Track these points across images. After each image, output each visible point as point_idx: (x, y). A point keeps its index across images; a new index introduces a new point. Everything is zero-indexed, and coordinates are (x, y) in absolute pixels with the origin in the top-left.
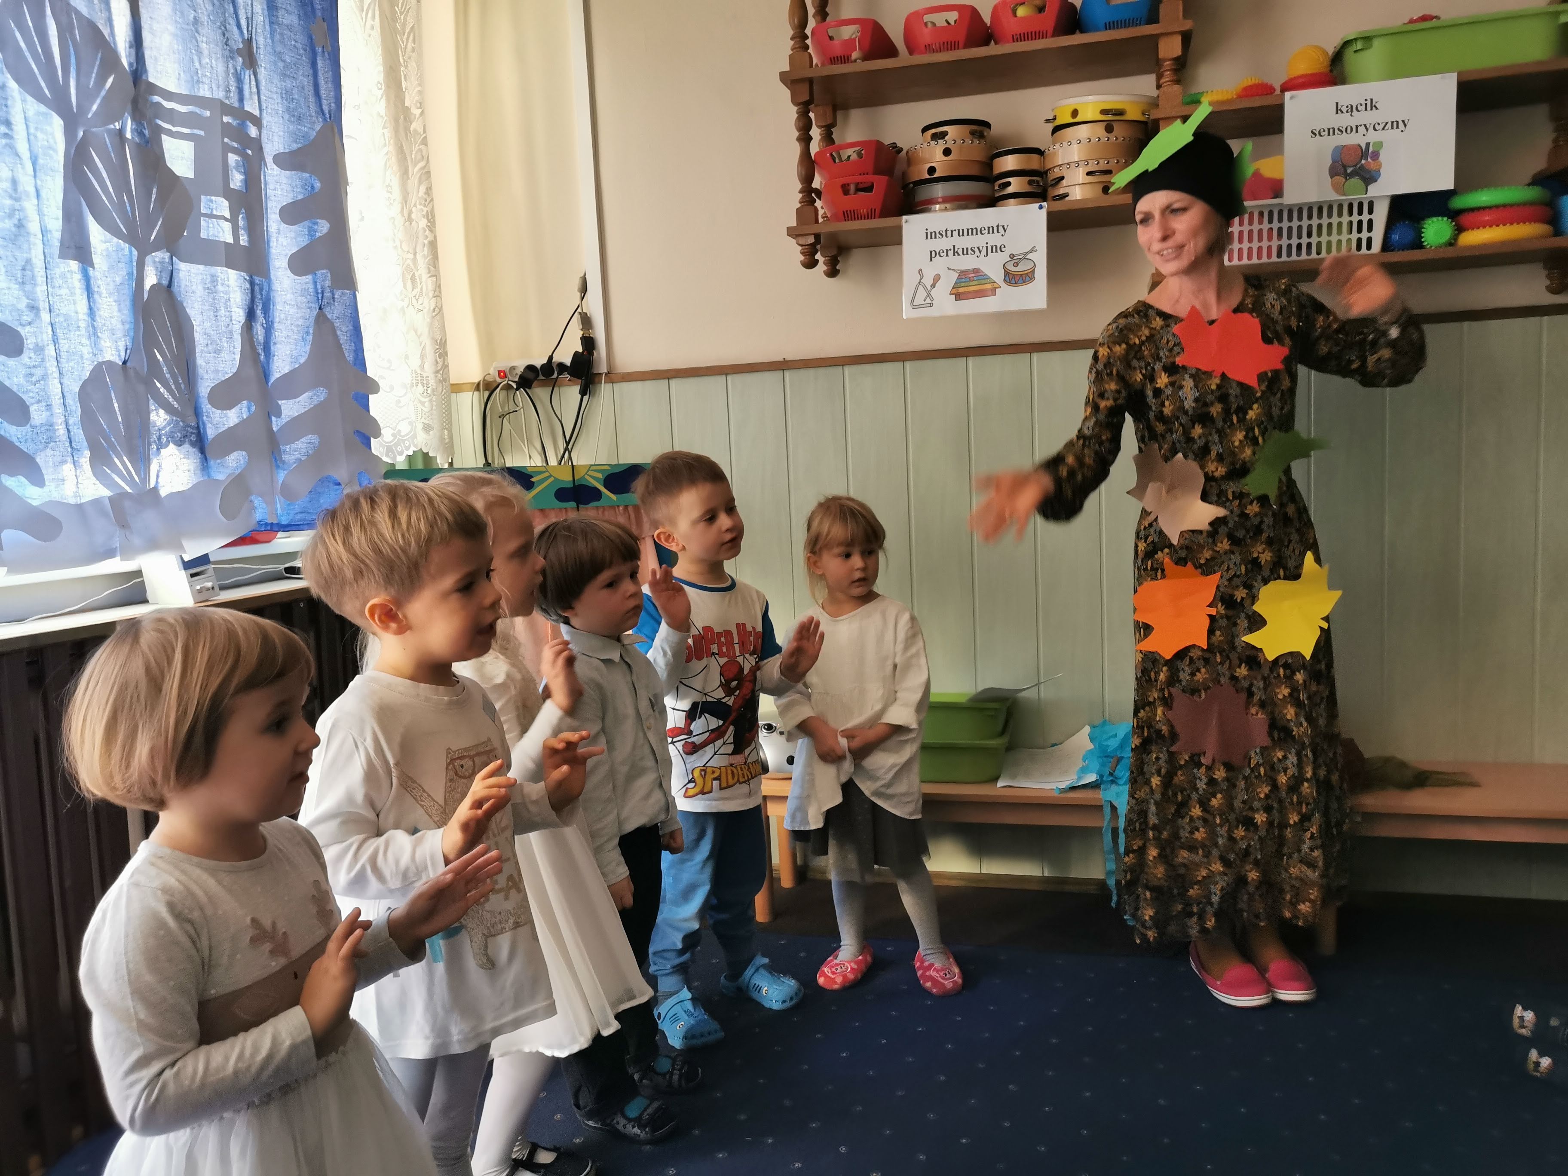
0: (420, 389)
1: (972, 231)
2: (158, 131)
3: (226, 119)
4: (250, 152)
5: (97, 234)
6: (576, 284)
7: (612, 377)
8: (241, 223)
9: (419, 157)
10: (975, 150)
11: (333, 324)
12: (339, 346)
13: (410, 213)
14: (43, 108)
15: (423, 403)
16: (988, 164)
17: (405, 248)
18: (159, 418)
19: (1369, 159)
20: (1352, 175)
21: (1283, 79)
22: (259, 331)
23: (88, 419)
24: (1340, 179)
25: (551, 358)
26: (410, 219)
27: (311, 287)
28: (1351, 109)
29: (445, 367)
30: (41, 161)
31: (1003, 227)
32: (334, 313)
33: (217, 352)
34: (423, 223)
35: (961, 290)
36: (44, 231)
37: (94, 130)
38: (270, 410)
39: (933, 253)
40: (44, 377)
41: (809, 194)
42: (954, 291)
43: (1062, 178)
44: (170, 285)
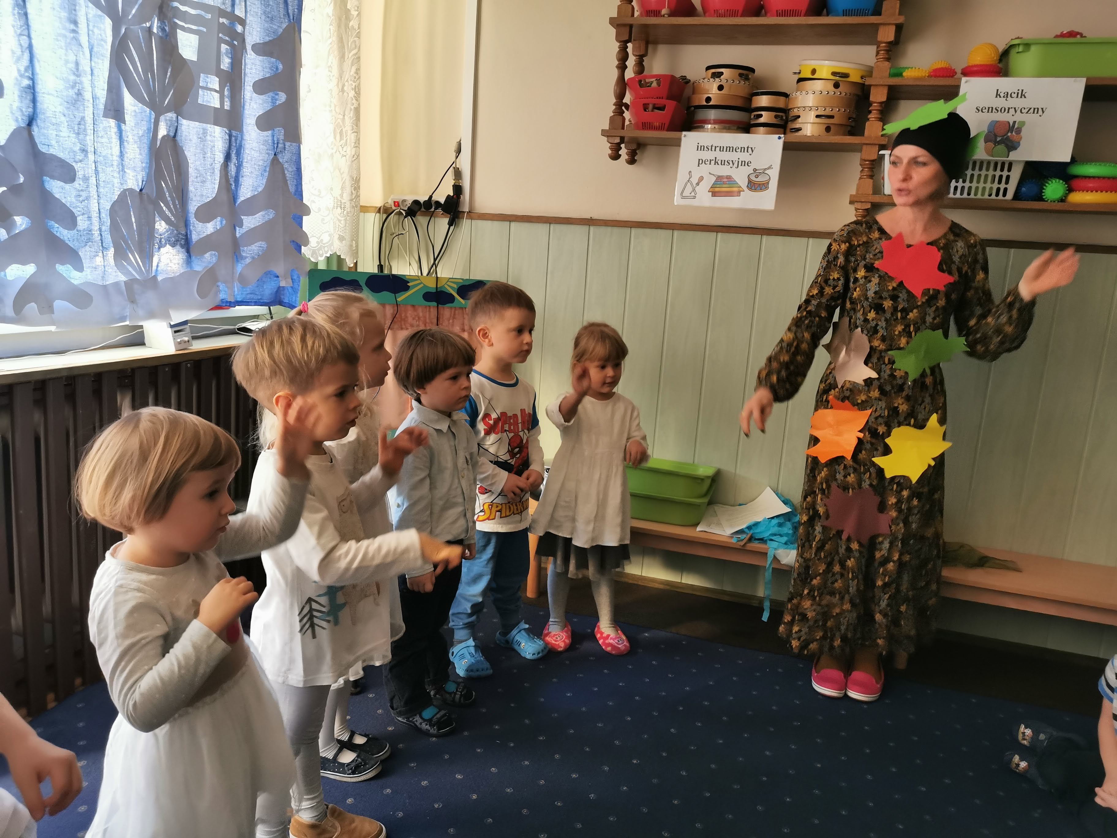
0: (339, 210)
1: (730, 149)
2: (175, 27)
3: (222, 20)
4: (236, 43)
5: (129, 100)
6: (454, 147)
7: (472, 215)
8: (226, 93)
9: (353, 46)
10: (741, 88)
11: (283, 165)
12: (285, 181)
13: (344, 86)
14: (100, 13)
15: (340, 221)
16: (749, 99)
17: (338, 110)
18: (161, 226)
19: (1014, 133)
20: (999, 143)
21: (964, 65)
22: (232, 168)
23: (114, 227)
24: (991, 145)
25: (431, 197)
26: (343, 90)
27: (270, 138)
28: (1007, 95)
29: (358, 196)
30: (95, 49)
31: (752, 148)
32: (284, 158)
33: (203, 182)
34: (352, 94)
35: (717, 189)
36: (94, 98)
37: (131, 27)
38: (235, 222)
39: (701, 161)
40: (88, 198)
41: (620, 106)
42: (711, 190)
43: (799, 117)
44: (175, 136)
